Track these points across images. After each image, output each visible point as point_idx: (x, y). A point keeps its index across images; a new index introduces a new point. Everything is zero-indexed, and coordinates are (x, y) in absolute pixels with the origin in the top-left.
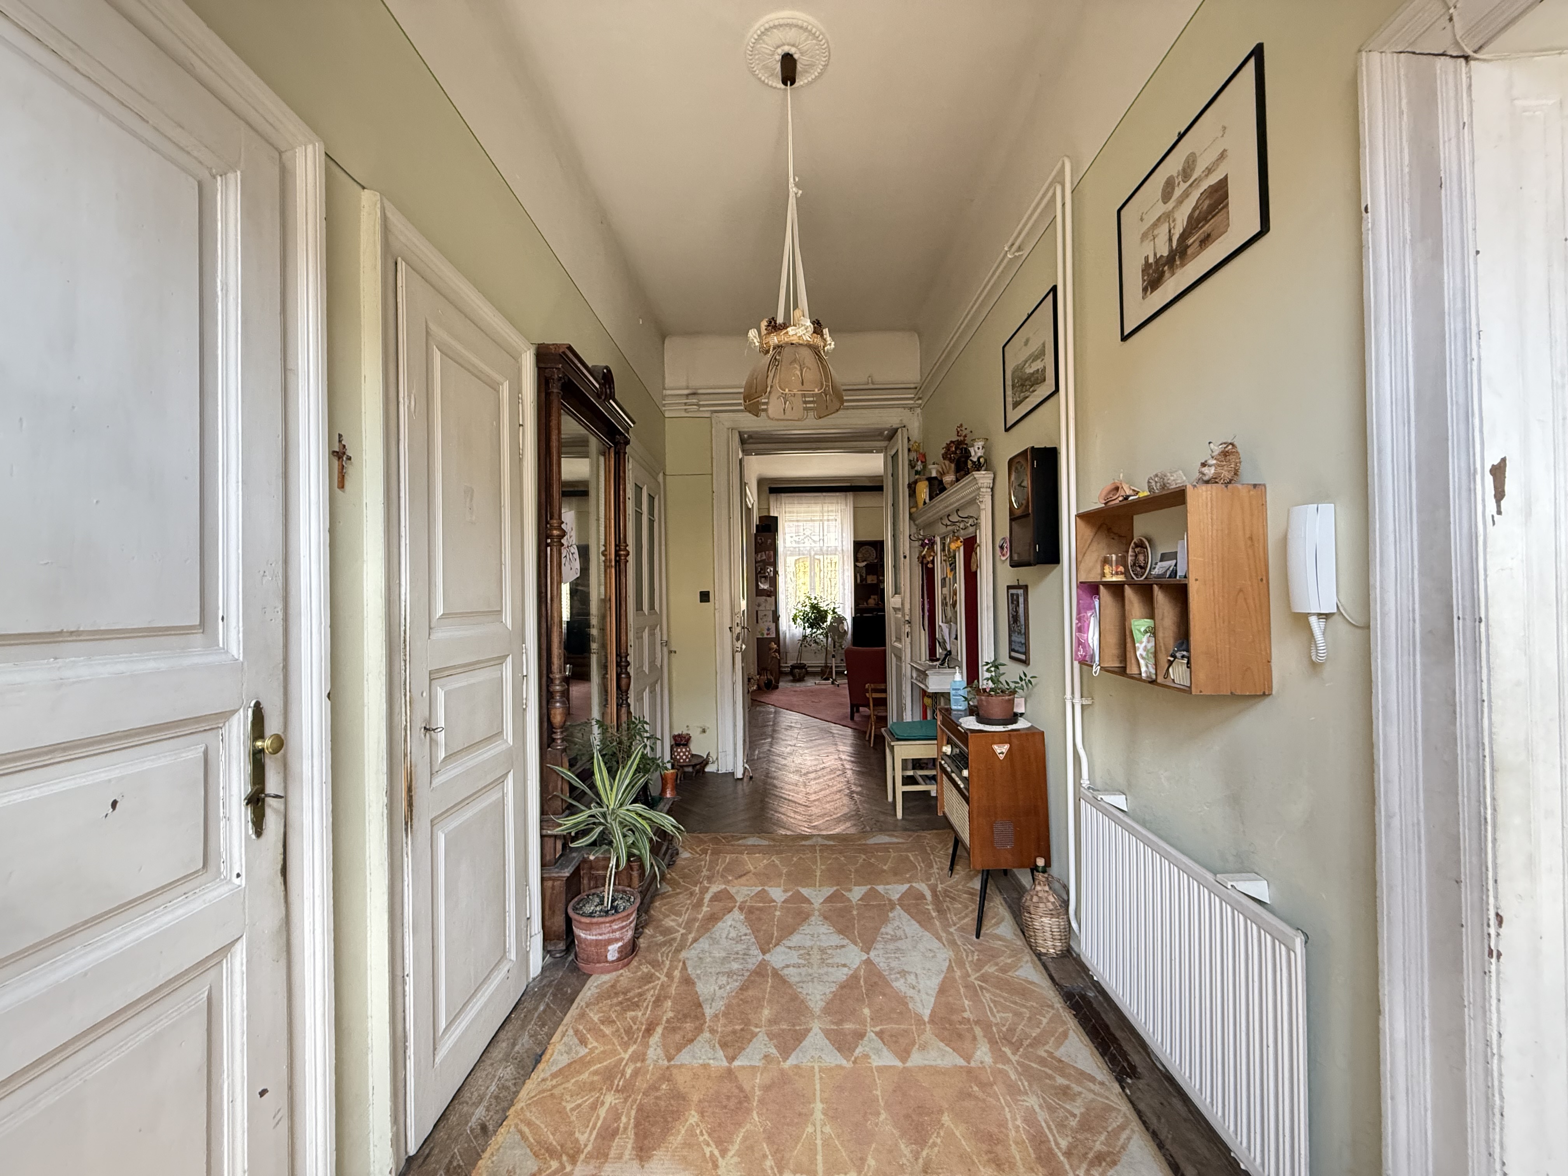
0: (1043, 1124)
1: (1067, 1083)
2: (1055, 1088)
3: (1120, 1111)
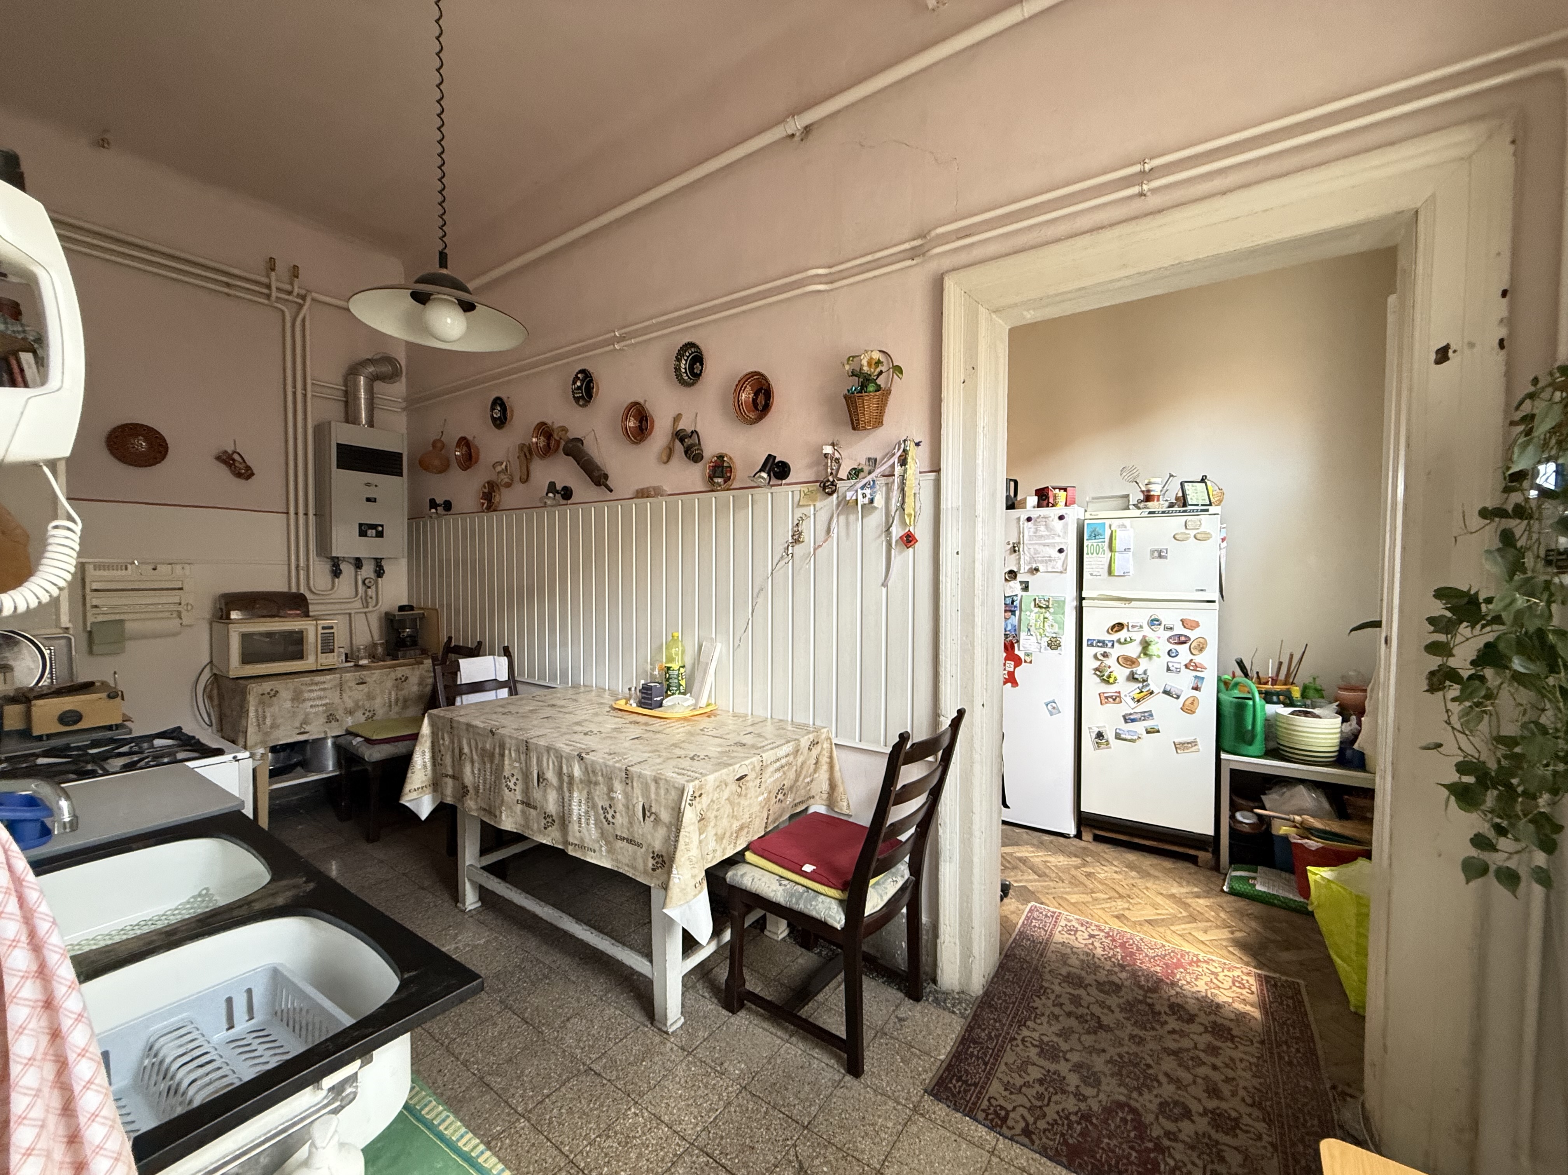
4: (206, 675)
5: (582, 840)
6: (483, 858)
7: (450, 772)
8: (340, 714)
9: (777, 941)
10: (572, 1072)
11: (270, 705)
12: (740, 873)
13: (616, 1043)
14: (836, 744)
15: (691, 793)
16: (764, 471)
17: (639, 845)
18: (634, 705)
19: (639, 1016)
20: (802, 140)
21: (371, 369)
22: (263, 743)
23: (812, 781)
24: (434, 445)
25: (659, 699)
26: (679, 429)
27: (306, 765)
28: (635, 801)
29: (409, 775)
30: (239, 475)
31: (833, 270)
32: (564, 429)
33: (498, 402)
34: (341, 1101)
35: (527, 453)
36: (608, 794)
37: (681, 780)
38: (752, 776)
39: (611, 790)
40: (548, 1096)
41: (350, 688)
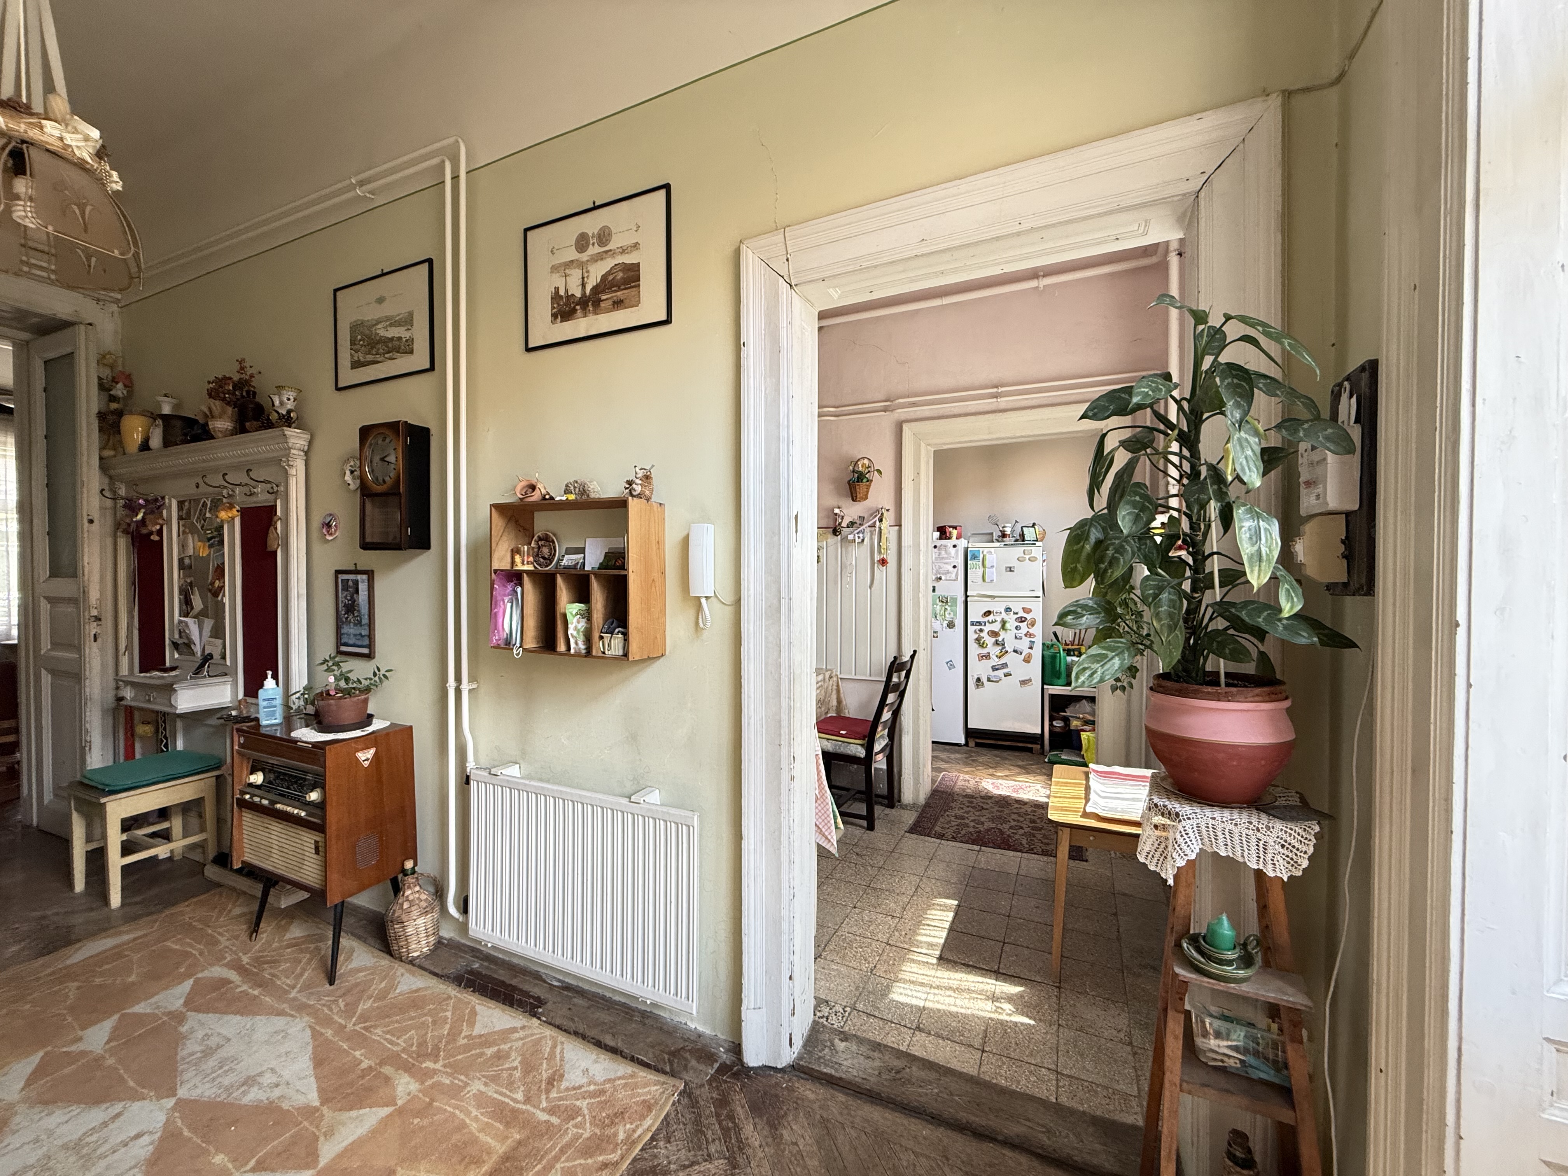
0: (495, 1096)
1: (496, 1048)
2: (489, 1059)
3: (546, 1036)
14: (840, 678)
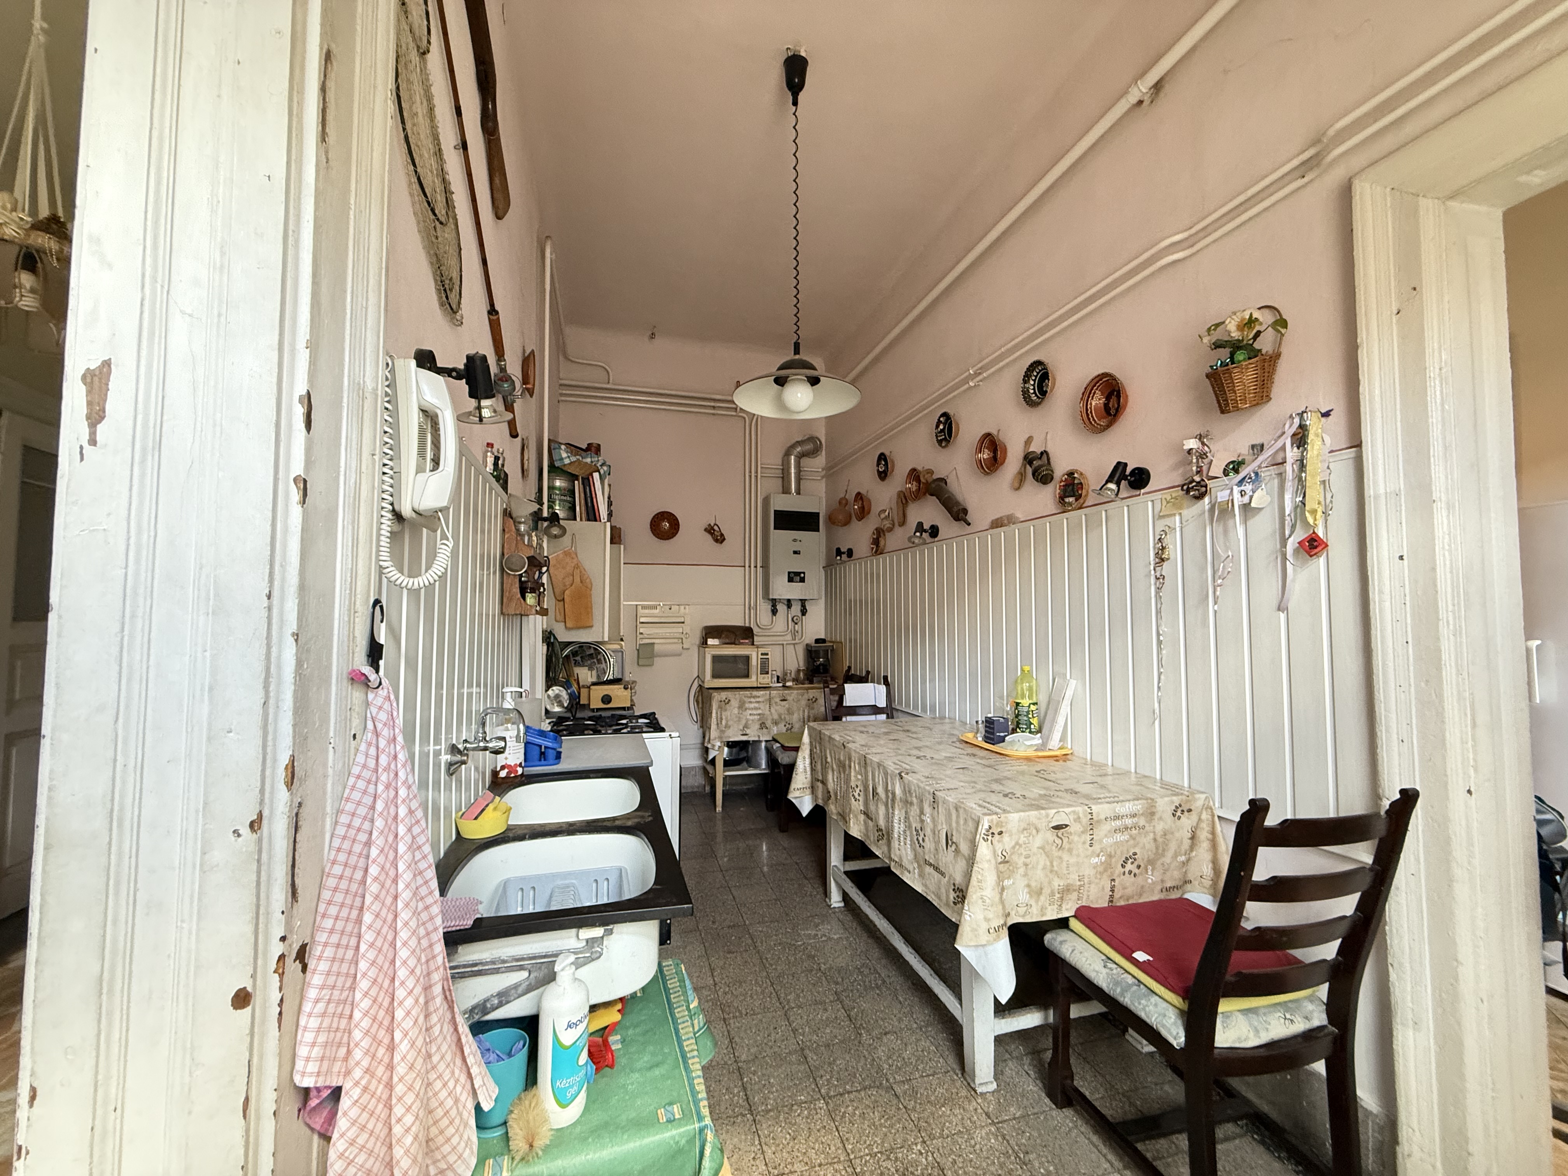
4: (696, 685)
5: (901, 858)
6: (847, 863)
7: (820, 778)
8: (769, 723)
9: (1141, 1053)
10: (874, 1082)
11: (726, 710)
12: (1060, 939)
13: (922, 1076)
14: (1219, 817)
15: (986, 826)
16: (1111, 482)
17: (943, 874)
18: (980, 739)
19: (952, 1060)
20: (1152, 102)
21: (799, 449)
22: (720, 738)
23: (1188, 860)
24: (840, 503)
25: (1002, 734)
26: (1031, 450)
27: (749, 761)
28: (940, 828)
29: (794, 775)
30: (717, 541)
31: (1193, 231)
32: (930, 472)
33: (882, 457)
34: (592, 953)
35: (904, 499)
36: (920, 817)
37: (978, 811)
38: (1075, 828)
39: (922, 812)
40: (849, 1093)
41: (776, 703)
